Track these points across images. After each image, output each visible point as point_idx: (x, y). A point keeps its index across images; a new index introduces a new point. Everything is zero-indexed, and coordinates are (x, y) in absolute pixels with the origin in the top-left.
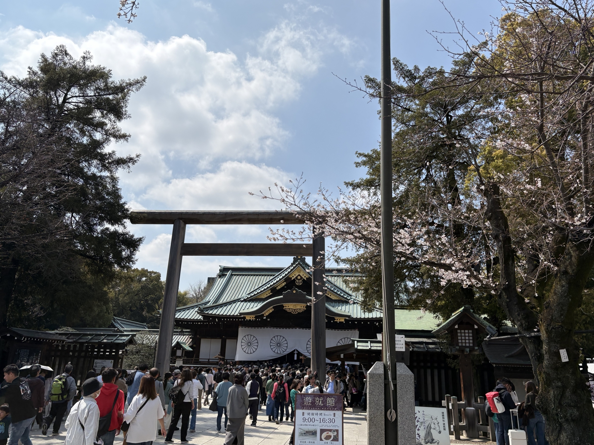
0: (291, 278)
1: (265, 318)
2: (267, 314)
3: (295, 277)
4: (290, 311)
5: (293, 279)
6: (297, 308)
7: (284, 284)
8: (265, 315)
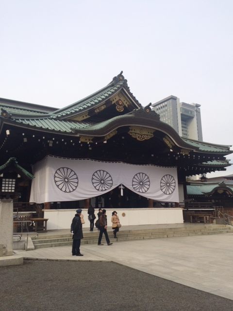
0: (112, 102)
1: (105, 142)
2: (108, 137)
3: (115, 101)
4: (137, 136)
5: (113, 103)
6: (144, 134)
7: (103, 108)
8: (105, 138)
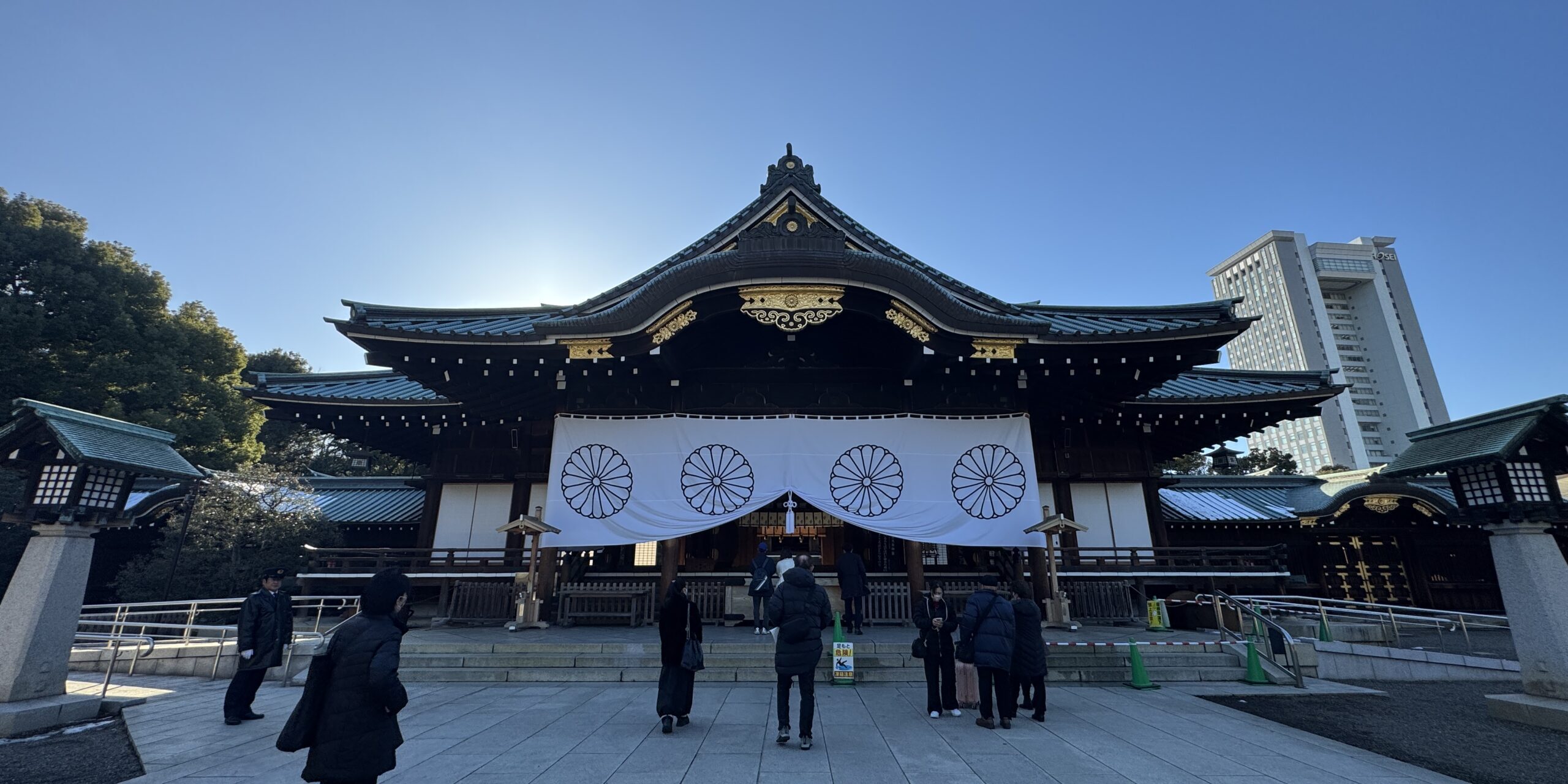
1: (656, 351)
2: (666, 334)
4: (773, 319)
6: (802, 307)
8: (655, 340)
